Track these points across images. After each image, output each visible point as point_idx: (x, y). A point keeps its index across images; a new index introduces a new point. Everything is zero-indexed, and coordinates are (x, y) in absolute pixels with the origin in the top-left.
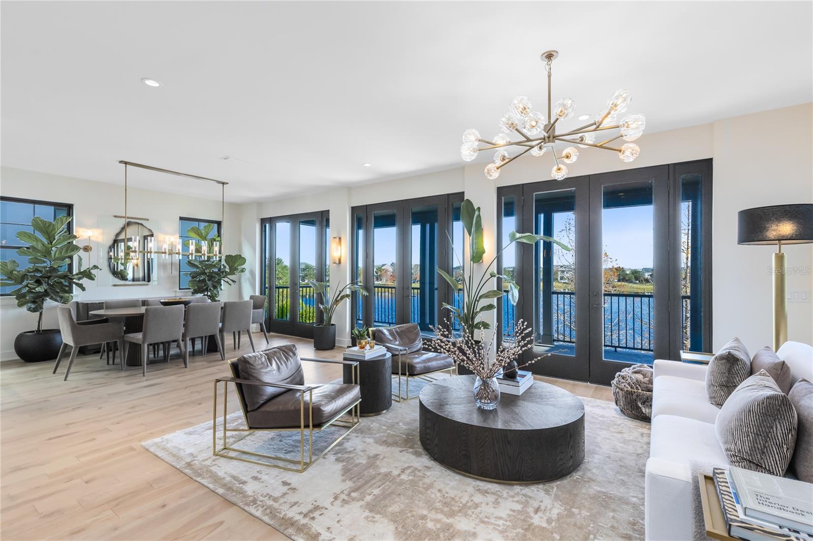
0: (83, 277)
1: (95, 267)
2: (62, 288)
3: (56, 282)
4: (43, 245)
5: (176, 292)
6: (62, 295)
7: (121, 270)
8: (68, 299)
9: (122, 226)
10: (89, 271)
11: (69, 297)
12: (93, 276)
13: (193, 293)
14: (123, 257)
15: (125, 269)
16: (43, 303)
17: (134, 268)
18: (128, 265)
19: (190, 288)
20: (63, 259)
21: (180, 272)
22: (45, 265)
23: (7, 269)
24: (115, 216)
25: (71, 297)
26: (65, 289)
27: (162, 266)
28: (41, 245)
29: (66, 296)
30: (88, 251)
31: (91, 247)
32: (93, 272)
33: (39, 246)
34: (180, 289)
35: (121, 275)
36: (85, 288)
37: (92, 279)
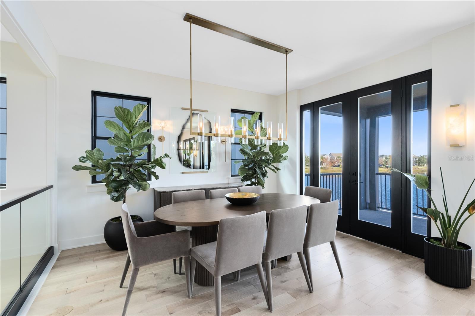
0: (155, 166)
1: (166, 155)
2: (141, 176)
3: (136, 171)
4: (125, 134)
5: (229, 179)
6: (141, 183)
7: (187, 159)
8: (146, 187)
9: (188, 117)
10: (161, 159)
11: (146, 185)
12: (164, 164)
13: (242, 180)
14: (188, 149)
15: (190, 158)
16: (125, 191)
17: (194, 157)
18: (191, 155)
19: (240, 175)
20: (141, 148)
21: (231, 160)
22: (128, 153)
23: (95, 158)
24: (182, 108)
25: (148, 186)
26: (142, 177)
27: (219, 154)
28: (123, 134)
29: (144, 184)
30: (161, 141)
31: (164, 137)
32: (165, 160)
33: (121, 135)
34: (232, 176)
35: (187, 164)
36: (158, 176)
37: (163, 167)
